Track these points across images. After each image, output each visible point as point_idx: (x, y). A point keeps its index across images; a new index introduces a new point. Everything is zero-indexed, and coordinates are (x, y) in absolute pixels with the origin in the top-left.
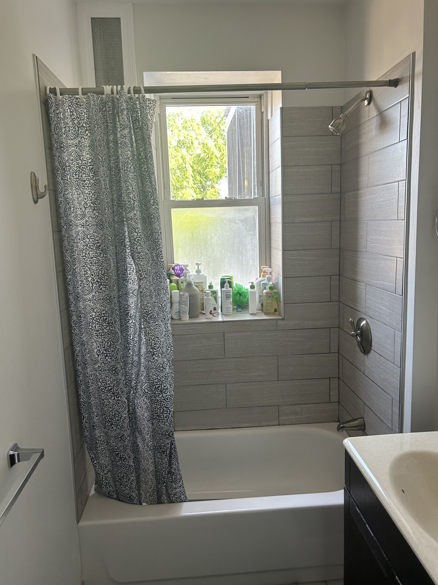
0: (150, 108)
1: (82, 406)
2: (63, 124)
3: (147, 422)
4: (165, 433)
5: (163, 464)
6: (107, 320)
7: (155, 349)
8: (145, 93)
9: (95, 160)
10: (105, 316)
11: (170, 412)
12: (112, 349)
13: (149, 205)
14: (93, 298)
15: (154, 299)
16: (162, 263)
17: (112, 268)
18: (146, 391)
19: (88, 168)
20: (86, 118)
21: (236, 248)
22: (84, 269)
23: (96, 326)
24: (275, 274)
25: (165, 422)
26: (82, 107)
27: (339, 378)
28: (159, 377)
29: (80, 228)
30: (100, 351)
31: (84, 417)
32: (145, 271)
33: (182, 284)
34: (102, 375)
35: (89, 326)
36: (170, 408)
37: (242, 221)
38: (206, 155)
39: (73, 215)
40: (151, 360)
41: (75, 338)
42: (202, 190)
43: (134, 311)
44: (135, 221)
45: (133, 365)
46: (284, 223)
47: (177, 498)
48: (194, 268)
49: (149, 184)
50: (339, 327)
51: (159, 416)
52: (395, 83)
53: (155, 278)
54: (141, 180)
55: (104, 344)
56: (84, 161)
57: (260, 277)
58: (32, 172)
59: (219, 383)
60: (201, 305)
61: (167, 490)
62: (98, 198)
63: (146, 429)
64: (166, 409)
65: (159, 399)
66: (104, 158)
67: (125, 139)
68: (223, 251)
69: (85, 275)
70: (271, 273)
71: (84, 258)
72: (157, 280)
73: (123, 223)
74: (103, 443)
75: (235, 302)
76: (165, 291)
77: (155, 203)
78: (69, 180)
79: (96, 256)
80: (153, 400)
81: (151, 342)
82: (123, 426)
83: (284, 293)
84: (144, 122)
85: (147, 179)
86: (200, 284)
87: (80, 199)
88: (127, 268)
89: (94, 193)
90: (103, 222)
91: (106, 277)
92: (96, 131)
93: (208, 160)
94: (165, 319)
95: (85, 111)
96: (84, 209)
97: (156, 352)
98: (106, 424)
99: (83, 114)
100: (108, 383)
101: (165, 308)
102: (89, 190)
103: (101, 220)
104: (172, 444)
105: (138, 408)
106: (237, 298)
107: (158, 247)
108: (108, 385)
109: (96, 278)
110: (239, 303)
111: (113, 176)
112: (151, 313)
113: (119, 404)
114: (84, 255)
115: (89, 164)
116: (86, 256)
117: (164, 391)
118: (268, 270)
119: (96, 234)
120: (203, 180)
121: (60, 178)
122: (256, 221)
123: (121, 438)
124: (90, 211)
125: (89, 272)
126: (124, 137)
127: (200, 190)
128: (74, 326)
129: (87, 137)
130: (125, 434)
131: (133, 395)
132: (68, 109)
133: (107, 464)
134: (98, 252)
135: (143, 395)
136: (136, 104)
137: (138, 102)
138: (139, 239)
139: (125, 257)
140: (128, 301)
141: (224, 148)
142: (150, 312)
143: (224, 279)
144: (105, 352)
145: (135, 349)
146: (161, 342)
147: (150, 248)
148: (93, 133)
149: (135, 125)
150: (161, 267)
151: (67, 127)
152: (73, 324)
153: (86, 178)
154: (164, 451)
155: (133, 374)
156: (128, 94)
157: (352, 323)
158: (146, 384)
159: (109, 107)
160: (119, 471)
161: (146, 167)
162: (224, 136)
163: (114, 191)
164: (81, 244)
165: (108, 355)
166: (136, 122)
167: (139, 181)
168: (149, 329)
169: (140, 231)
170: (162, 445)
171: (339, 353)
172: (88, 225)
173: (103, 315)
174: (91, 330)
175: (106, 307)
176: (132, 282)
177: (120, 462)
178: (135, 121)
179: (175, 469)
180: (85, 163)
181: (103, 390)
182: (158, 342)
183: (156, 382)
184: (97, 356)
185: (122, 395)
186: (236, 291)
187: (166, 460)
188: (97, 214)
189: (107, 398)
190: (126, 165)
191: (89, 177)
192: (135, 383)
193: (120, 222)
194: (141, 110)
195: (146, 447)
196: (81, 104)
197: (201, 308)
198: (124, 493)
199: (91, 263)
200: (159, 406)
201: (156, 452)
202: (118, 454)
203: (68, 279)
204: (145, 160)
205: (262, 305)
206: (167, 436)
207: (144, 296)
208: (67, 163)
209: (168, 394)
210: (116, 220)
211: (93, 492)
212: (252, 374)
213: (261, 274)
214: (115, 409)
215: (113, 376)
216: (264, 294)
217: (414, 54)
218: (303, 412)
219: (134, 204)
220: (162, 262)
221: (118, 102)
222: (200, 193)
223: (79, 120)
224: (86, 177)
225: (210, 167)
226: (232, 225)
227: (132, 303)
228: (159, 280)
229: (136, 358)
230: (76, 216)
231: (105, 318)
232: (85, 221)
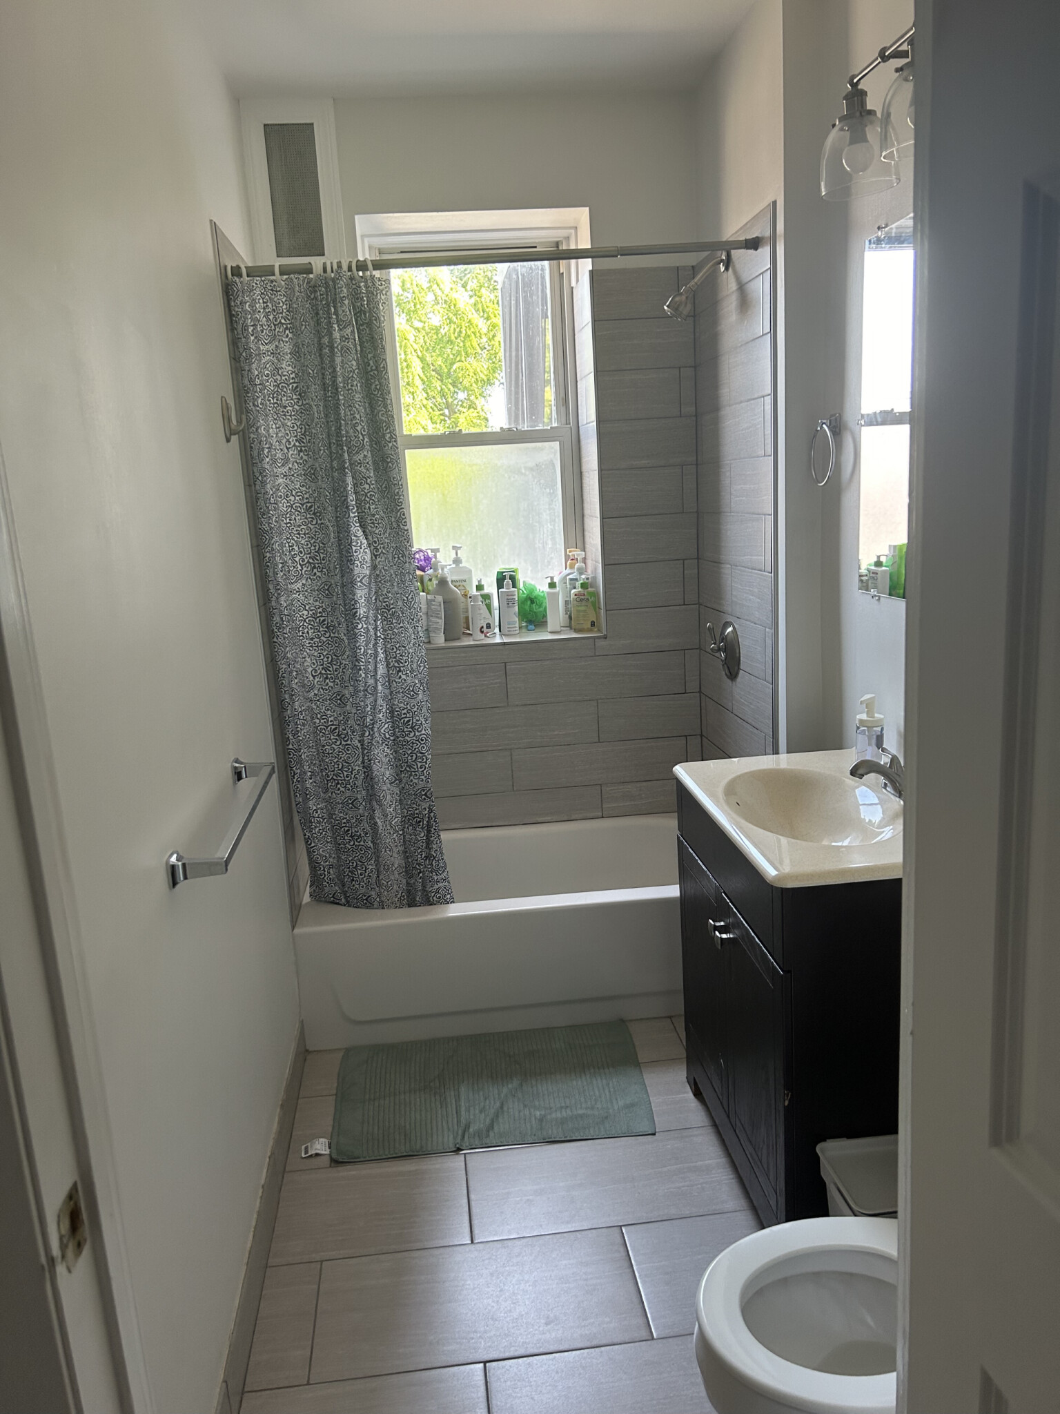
0: (382, 291)
1: (291, 756)
2: (250, 320)
3: (389, 785)
4: (421, 792)
5: (419, 841)
6: (326, 623)
7: (402, 663)
8: (374, 269)
9: (301, 374)
10: (321, 616)
11: (427, 760)
12: (335, 667)
13: (383, 442)
14: (304, 588)
15: (396, 589)
16: (406, 532)
17: (332, 540)
18: (388, 736)
19: (291, 386)
20: (285, 311)
21: (522, 519)
22: (288, 543)
23: (310, 632)
24: (591, 562)
25: (420, 776)
26: (279, 293)
27: (702, 736)
28: (408, 706)
29: (281, 480)
30: (316, 670)
31: (294, 772)
32: (382, 544)
33: (429, 583)
34: (321, 707)
35: (299, 631)
36: (426, 754)
37: (531, 469)
38: (455, 330)
39: (268, 460)
40: (397, 680)
41: (278, 649)
42: (446, 412)
43: (365, 610)
44: (366, 466)
45: (367, 692)
46: (601, 470)
47: (440, 897)
48: (450, 556)
49: (383, 409)
50: (700, 648)
51: (410, 766)
52: (754, 244)
53: (396, 556)
54: (369, 404)
55: (322, 659)
56: (284, 376)
57: (566, 569)
58: (222, 397)
59: (500, 748)
60: (464, 621)
61: (424, 886)
62: (307, 433)
63: (389, 797)
64: (421, 755)
65: (409, 739)
66: (315, 371)
67: (348, 343)
68: (500, 525)
69: (290, 552)
70: (584, 560)
71: (288, 525)
72: (399, 559)
73: (344, 471)
74: (321, 820)
75: (523, 615)
76: (411, 577)
77: (393, 438)
78: (261, 406)
79: (306, 522)
80: (398, 742)
81: (395, 652)
82: (355, 784)
83: (605, 592)
84: (374, 315)
85: (380, 403)
86: (460, 583)
87: (280, 435)
88: (351, 542)
89: (301, 424)
90: (316, 469)
91: (322, 556)
92: (304, 330)
93: (459, 340)
94: (413, 620)
95: (284, 300)
96: (286, 451)
97: (403, 667)
98: (328, 784)
99: (281, 304)
100: (330, 719)
101: (413, 603)
102: (293, 421)
103: (311, 467)
104: (431, 811)
105: (374, 763)
106: (527, 608)
107: (399, 508)
108: (330, 723)
109: (307, 558)
110: (530, 617)
111: (330, 399)
112: (393, 608)
113: (348, 750)
114: (288, 521)
115: (291, 381)
116: (290, 523)
117: (417, 727)
118: (578, 555)
119: (304, 489)
120: (449, 390)
121: (251, 404)
122: (556, 466)
123: (352, 803)
124: (295, 452)
125: (296, 548)
126: (346, 339)
127: (441, 412)
128: (276, 630)
129: (287, 339)
130: (359, 796)
131: (369, 737)
132: (259, 299)
133: (327, 855)
134: (308, 516)
135: (383, 743)
136: (360, 287)
137: (362, 284)
138: (372, 493)
139: (349, 525)
140: (355, 594)
141: (496, 312)
142: (392, 606)
143: (503, 572)
144: (323, 672)
145: (369, 667)
146: (409, 654)
147: (387, 510)
148: (299, 335)
149: (359, 319)
150: (405, 539)
151: (259, 326)
152: (275, 628)
153: (287, 402)
154: (420, 822)
155: (367, 705)
156: (349, 271)
157: (711, 630)
158: (386, 726)
159: (321, 295)
160: (350, 859)
161: (377, 383)
162: (495, 281)
163: (332, 421)
164: (283, 507)
165: (329, 676)
166: (361, 314)
167: (367, 405)
168: (391, 632)
169: (373, 482)
170: (416, 812)
171: (700, 692)
172: (293, 475)
173: (319, 615)
174: (301, 638)
175: (323, 602)
176: (359, 564)
177: (352, 843)
178: (359, 313)
179: (437, 850)
180: (286, 379)
181: (323, 731)
182: (406, 653)
183: (404, 714)
184: (312, 678)
185: (352, 737)
186: (525, 595)
187: (422, 835)
188: (305, 458)
189: (330, 743)
190: (350, 381)
191: (292, 401)
192: (371, 720)
193: (340, 469)
194: (368, 297)
195: (389, 828)
196: (278, 289)
197: (465, 626)
198: (358, 894)
199: (299, 534)
200: (410, 751)
201: (407, 826)
202: (348, 830)
203: (267, 558)
204: (376, 372)
205: (570, 618)
206: (423, 797)
207: (382, 582)
208: (257, 380)
209: (423, 732)
210: (335, 465)
211: (306, 899)
212: (556, 733)
213: (568, 564)
214: (343, 759)
215: (338, 709)
216: (572, 596)
217: (775, 203)
218: (643, 795)
219: (363, 441)
220: (406, 530)
221: (335, 286)
222: (442, 420)
223: (275, 314)
224: (287, 400)
225: (463, 359)
226: (514, 477)
227: (361, 597)
228: (401, 558)
229: (371, 682)
230: (274, 461)
231: (322, 619)
232: (287, 468)
